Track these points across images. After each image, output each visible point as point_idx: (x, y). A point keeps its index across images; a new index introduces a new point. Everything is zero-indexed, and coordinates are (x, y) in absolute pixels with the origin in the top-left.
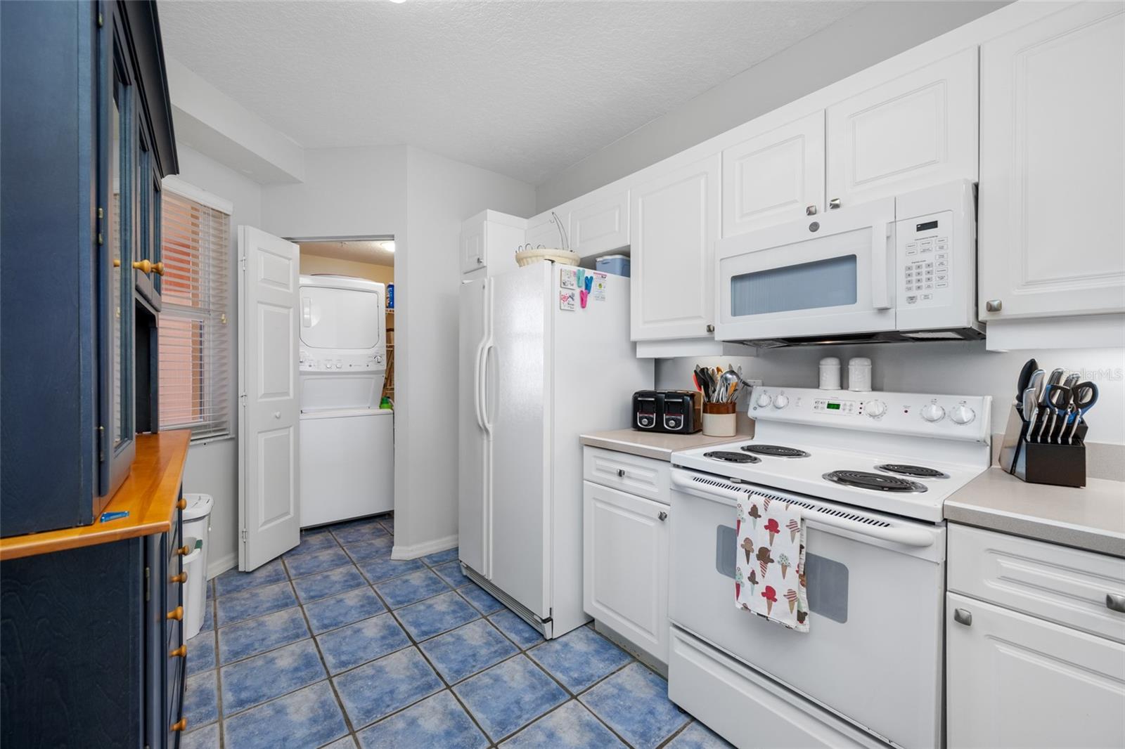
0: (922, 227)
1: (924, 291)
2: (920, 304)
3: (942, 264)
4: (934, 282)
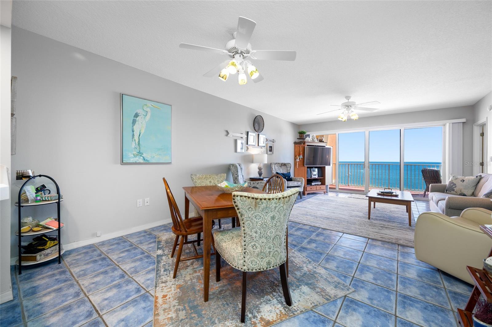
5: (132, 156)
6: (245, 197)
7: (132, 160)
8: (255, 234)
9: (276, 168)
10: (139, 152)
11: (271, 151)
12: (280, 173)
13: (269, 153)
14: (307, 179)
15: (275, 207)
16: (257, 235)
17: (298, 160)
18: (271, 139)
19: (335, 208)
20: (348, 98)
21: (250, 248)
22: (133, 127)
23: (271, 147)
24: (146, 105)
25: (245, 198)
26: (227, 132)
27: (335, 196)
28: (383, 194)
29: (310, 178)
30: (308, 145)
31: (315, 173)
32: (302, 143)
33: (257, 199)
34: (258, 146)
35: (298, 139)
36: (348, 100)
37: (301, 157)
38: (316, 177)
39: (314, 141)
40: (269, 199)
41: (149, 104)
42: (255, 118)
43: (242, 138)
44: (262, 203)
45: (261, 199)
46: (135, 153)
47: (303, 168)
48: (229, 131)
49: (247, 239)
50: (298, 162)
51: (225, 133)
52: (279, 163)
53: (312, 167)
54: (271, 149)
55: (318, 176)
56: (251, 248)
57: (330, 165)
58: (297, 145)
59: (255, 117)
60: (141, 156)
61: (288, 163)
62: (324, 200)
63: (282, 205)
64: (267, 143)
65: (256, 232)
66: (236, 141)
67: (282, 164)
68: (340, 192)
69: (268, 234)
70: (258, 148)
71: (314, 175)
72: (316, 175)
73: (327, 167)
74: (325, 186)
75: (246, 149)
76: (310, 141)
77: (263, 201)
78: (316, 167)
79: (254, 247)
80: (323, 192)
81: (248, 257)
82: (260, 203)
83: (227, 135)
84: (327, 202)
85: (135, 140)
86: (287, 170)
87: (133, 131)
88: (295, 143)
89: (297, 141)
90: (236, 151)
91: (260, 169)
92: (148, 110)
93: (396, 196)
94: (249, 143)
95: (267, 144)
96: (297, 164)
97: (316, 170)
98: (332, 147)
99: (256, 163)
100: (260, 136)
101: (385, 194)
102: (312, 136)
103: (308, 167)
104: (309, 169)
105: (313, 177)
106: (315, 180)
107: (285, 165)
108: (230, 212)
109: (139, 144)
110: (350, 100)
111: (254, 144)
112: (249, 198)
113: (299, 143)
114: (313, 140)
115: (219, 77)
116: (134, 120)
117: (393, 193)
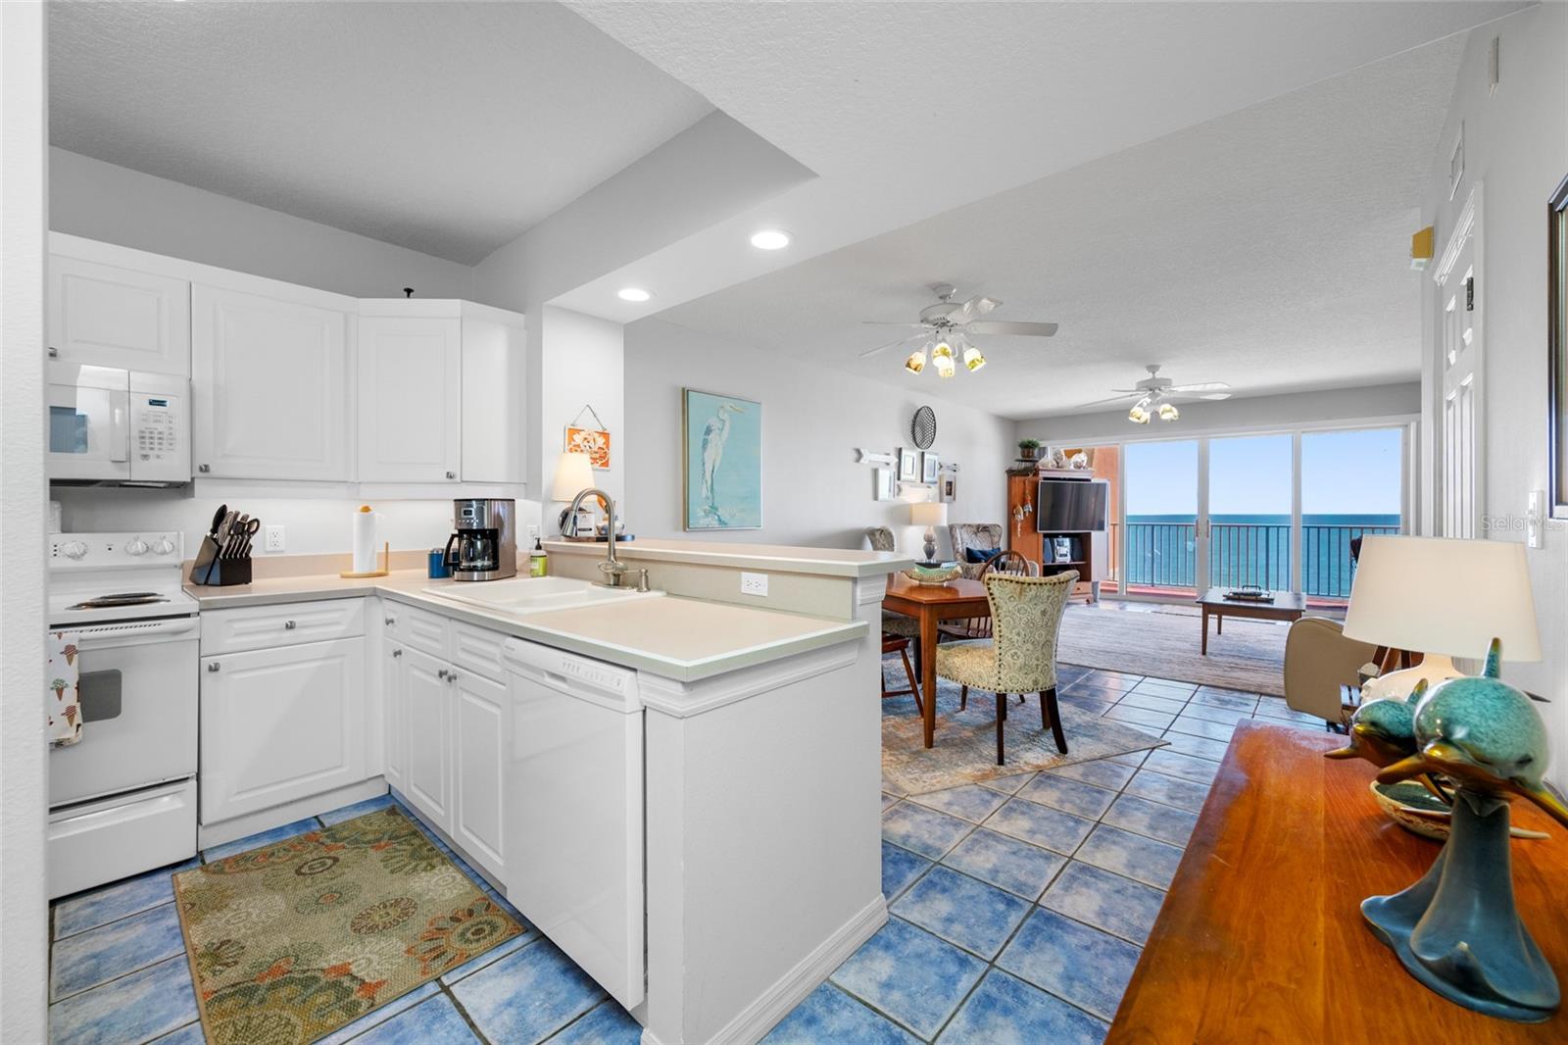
0: (152, 403)
1: (156, 452)
2: (153, 461)
3: (171, 434)
4: (163, 447)
5: (703, 514)
6: (1006, 580)
7: (703, 522)
8: (1017, 637)
9: (965, 536)
10: (712, 507)
11: (949, 493)
12: (976, 549)
13: (946, 498)
14: (1044, 567)
15: (1048, 597)
16: (1020, 639)
17: (1020, 517)
18: (950, 463)
19: (1122, 634)
20: (1153, 368)
21: (1007, 658)
22: (703, 454)
23: (950, 484)
24: (722, 407)
25: (1005, 583)
26: (858, 451)
27: (1117, 609)
28: (1237, 597)
29: (1050, 564)
30: (1045, 479)
31: (1064, 550)
32: (1031, 471)
33: (1023, 583)
34: (922, 481)
35: (1018, 460)
36: (1154, 373)
37: (1029, 508)
38: (1068, 560)
39: (1062, 467)
40: (1041, 584)
41: (728, 403)
42: (917, 414)
43: (888, 464)
44: (1030, 590)
45: (1029, 584)
46: (707, 507)
47: (1035, 536)
48: (862, 451)
49: (1003, 646)
50: (1022, 521)
51: (855, 455)
52: (969, 525)
53: (1057, 535)
54: (950, 489)
55: (1073, 559)
56: (1010, 659)
57: (1101, 528)
58: (1017, 478)
59: (915, 412)
60: (715, 514)
61: (994, 525)
62: (1092, 617)
63: (1057, 594)
64: (941, 473)
65: (1018, 634)
66: (875, 472)
67: (978, 526)
68: (1130, 601)
69: (1036, 637)
70: (923, 487)
71: (1061, 555)
72: (1066, 555)
73: (1095, 535)
74: (1090, 584)
75: (896, 490)
76: (1050, 467)
77: (1032, 586)
78: (1065, 535)
79: (1015, 657)
80: (1084, 601)
81: (1006, 671)
82: (1028, 590)
83: (858, 460)
84: (1100, 622)
85: (706, 482)
86: (992, 543)
87: (704, 464)
88: (1011, 473)
89: (1016, 466)
90: (876, 498)
91: (929, 540)
92: (726, 417)
93: (1269, 601)
94: (903, 477)
95: (940, 477)
96: (1019, 526)
97: (1067, 542)
98: (1108, 483)
99: (919, 523)
100: (926, 456)
101: (1242, 597)
102: (1056, 454)
103: (1045, 536)
104: (1047, 540)
105: (1059, 560)
106: (1065, 567)
107: (985, 529)
108: (981, 607)
109: (712, 489)
110: (1158, 375)
111: (913, 478)
112: (1011, 581)
113: (1024, 473)
114: (1058, 463)
115: (908, 369)
116: (704, 439)
117: (1260, 594)
